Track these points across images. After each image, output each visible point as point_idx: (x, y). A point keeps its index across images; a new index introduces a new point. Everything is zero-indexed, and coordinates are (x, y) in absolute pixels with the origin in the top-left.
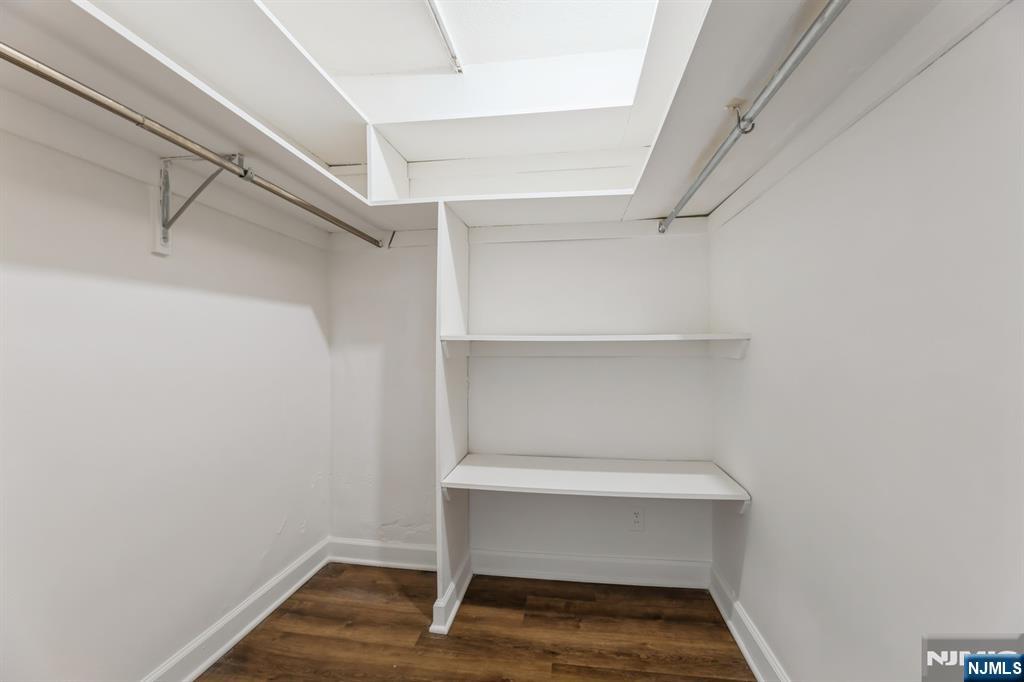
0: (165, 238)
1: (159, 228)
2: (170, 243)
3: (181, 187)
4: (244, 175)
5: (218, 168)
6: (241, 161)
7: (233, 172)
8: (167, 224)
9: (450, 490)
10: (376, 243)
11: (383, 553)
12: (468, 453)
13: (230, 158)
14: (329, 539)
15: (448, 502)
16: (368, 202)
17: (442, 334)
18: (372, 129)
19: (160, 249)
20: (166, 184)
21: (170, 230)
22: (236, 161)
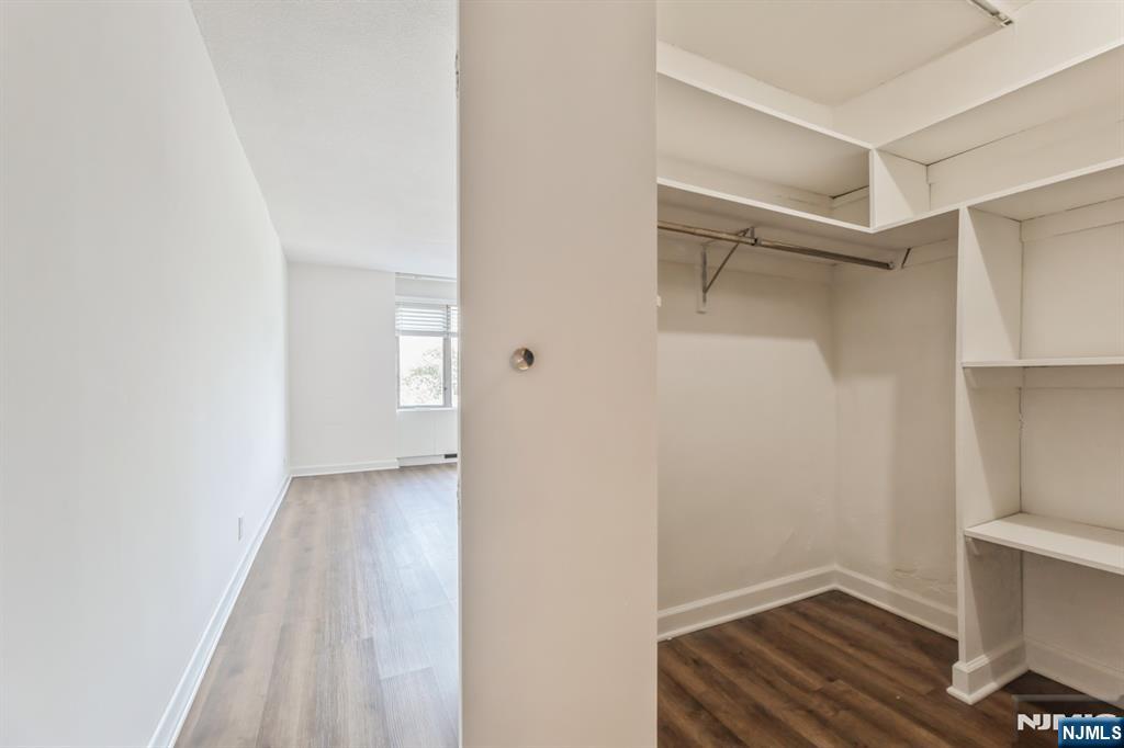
0: (705, 300)
1: (701, 293)
2: (707, 302)
3: (714, 261)
4: (756, 243)
5: (734, 244)
6: (753, 233)
7: (747, 243)
8: (705, 290)
9: (976, 540)
10: (886, 266)
11: (897, 599)
12: (1021, 512)
13: (745, 232)
14: (836, 567)
15: (976, 556)
16: (870, 230)
17: (964, 360)
18: (875, 152)
19: (702, 309)
20: (705, 263)
21: (707, 294)
22: (749, 234)
